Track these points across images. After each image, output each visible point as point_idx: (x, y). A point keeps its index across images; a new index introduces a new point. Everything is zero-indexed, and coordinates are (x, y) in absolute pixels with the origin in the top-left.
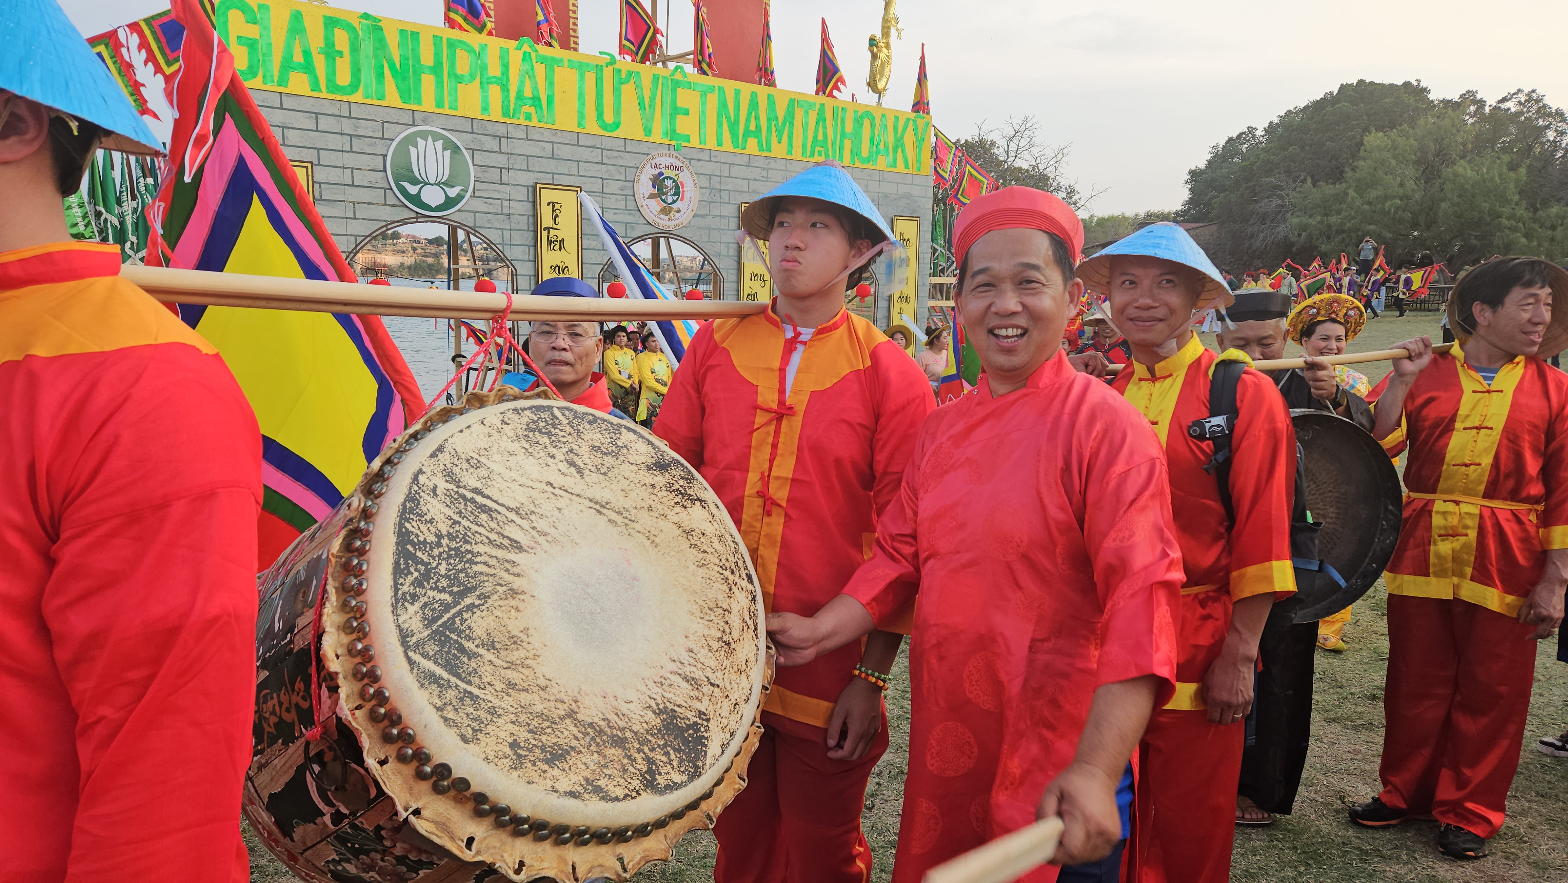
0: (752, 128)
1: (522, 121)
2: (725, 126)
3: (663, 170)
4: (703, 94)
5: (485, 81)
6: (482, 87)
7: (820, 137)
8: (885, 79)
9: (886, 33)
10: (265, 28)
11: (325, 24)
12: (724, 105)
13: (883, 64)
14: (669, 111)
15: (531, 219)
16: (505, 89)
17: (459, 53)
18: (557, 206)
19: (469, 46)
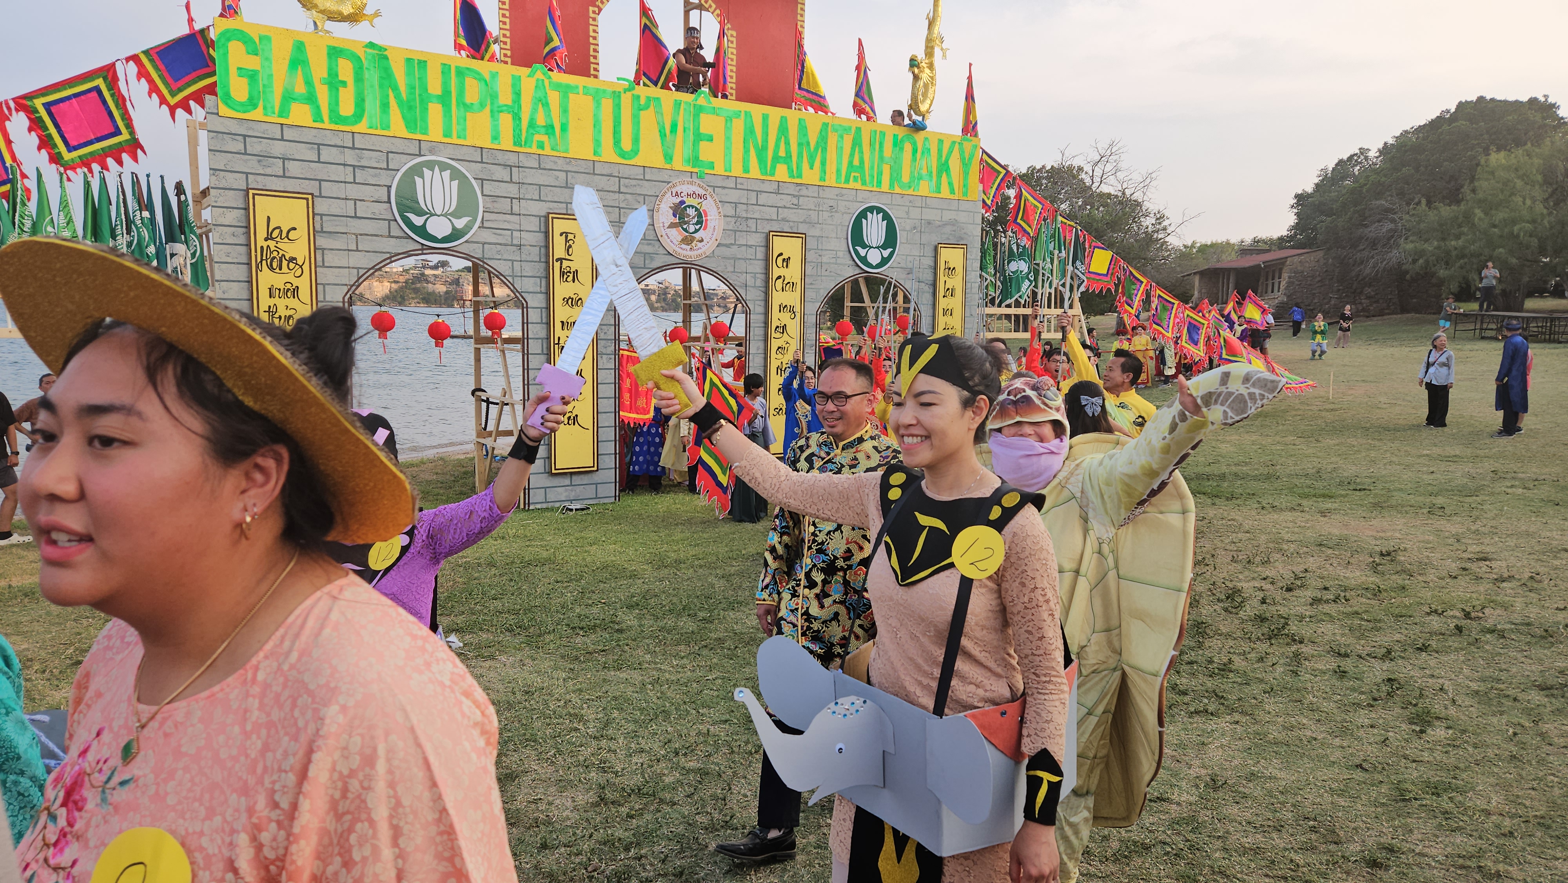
0: (782, 154)
1: (534, 150)
2: (752, 153)
3: (685, 199)
4: (728, 120)
5: (496, 109)
6: (492, 116)
7: (856, 162)
8: (928, 102)
9: (929, 52)
10: (267, 59)
11: (330, 55)
12: (751, 131)
13: (926, 86)
14: (691, 137)
15: (543, 250)
16: (517, 117)
17: (469, 82)
18: (570, 237)
19: (479, 74)
